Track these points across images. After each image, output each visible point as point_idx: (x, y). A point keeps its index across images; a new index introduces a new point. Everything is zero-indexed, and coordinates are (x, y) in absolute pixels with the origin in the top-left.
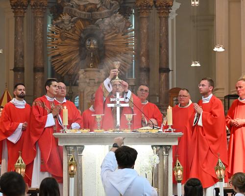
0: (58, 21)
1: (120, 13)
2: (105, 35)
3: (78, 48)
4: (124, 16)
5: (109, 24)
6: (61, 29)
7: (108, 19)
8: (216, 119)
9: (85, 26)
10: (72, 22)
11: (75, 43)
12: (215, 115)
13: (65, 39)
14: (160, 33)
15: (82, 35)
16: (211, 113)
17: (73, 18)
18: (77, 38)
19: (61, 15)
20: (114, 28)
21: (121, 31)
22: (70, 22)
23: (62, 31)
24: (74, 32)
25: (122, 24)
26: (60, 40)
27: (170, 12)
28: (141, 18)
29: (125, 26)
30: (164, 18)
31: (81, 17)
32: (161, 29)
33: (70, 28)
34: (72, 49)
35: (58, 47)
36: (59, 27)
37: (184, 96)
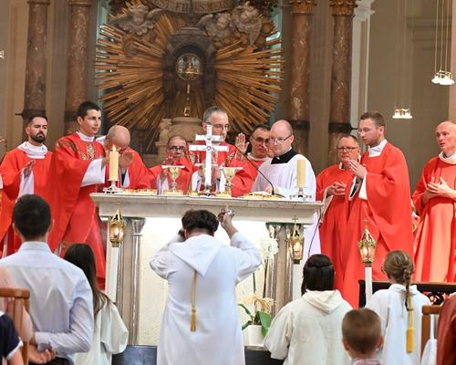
1: (251, 5)
2: (218, 48)
3: (161, 75)
4: (261, 11)
5: (228, 27)
6: (127, 32)
7: (226, 15)
8: (393, 184)
9: (176, 27)
10: (150, 19)
11: (154, 64)
12: (390, 179)
13: (135, 55)
14: (334, 49)
15: (169, 46)
16: (384, 174)
17: (153, 12)
18: (158, 52)
20: (238, 35)
21: (252, 42)
22: (145, 18)
23: (128, 36)
24: (152, 40)
25: (255, 28)
26: (122, 56)
27: (356, 6)
28: (294, 15)
29: (261, 31)
30: (343, 18)
31: (169, 9)
32: (335, 40)
33: (145, 31)
34: (146, 76)
35: (119, 71)
36: (121, 29)
37: (349, 148)
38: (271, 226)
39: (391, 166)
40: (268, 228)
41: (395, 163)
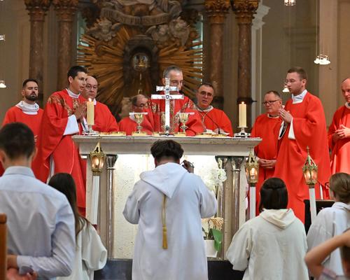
0: (92, 29)
1: (181, 19)
2: (160, 49)
3: (121, 68)
4: (188, 23)
5: (166, 34)
6: (98, 39)
7: (165, 26)
8: (314, 125)
9: (131, 35)
10: (113, 30)
11: (116, 60)
12: (313, 121)
13: (103, 55)
14: (239, 48)
15: (127, 48)
16: (307, 117)
17: (115, 25)
18: (119, 53)
19: (98, 21)
20: (173, 39)
21: (183, 44)
22: (110, 29)
23: (98, 42)
24: (115, 45)
25: (185, 34)
26: (95, 56)
27: (254, 18)
28: (212, 25)
29: (189, 36)
30: (245, 26)
31: (127, 23)
32: (240, 41)
33: (110, 38)
34: (111, 69)
35: (93, 66)
36: (94, 38)
37: (271, 102)
38: (219, 159)
39: (312, 111)
40: (217, 160)
41: (315, 109)
